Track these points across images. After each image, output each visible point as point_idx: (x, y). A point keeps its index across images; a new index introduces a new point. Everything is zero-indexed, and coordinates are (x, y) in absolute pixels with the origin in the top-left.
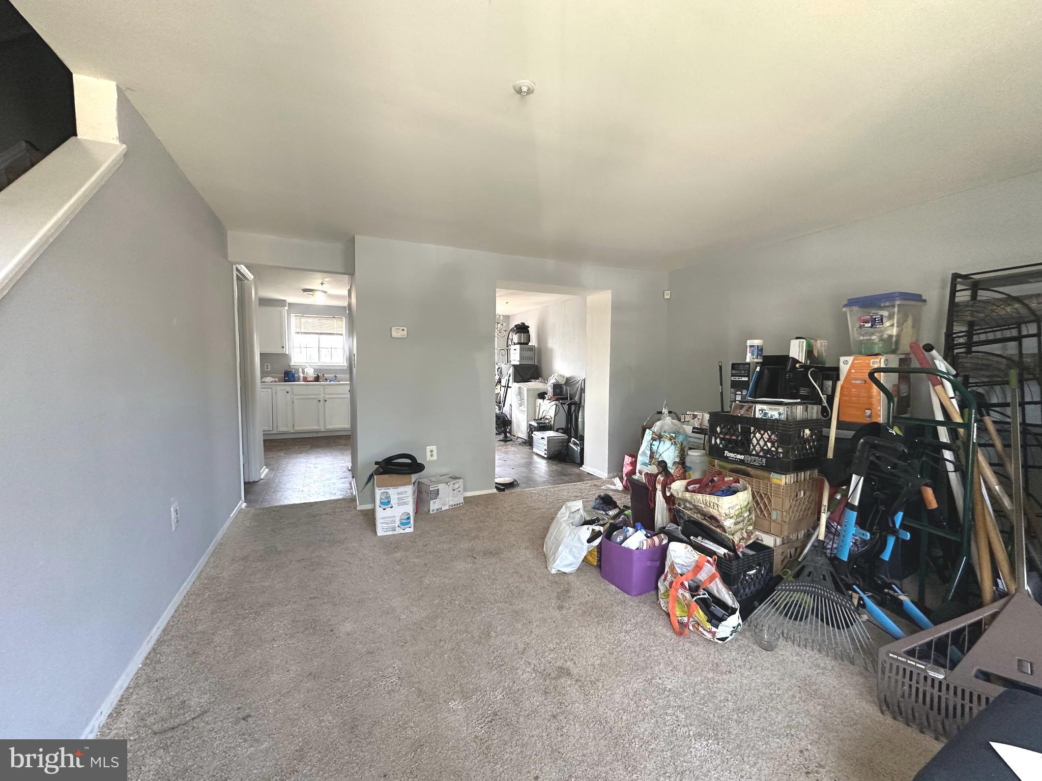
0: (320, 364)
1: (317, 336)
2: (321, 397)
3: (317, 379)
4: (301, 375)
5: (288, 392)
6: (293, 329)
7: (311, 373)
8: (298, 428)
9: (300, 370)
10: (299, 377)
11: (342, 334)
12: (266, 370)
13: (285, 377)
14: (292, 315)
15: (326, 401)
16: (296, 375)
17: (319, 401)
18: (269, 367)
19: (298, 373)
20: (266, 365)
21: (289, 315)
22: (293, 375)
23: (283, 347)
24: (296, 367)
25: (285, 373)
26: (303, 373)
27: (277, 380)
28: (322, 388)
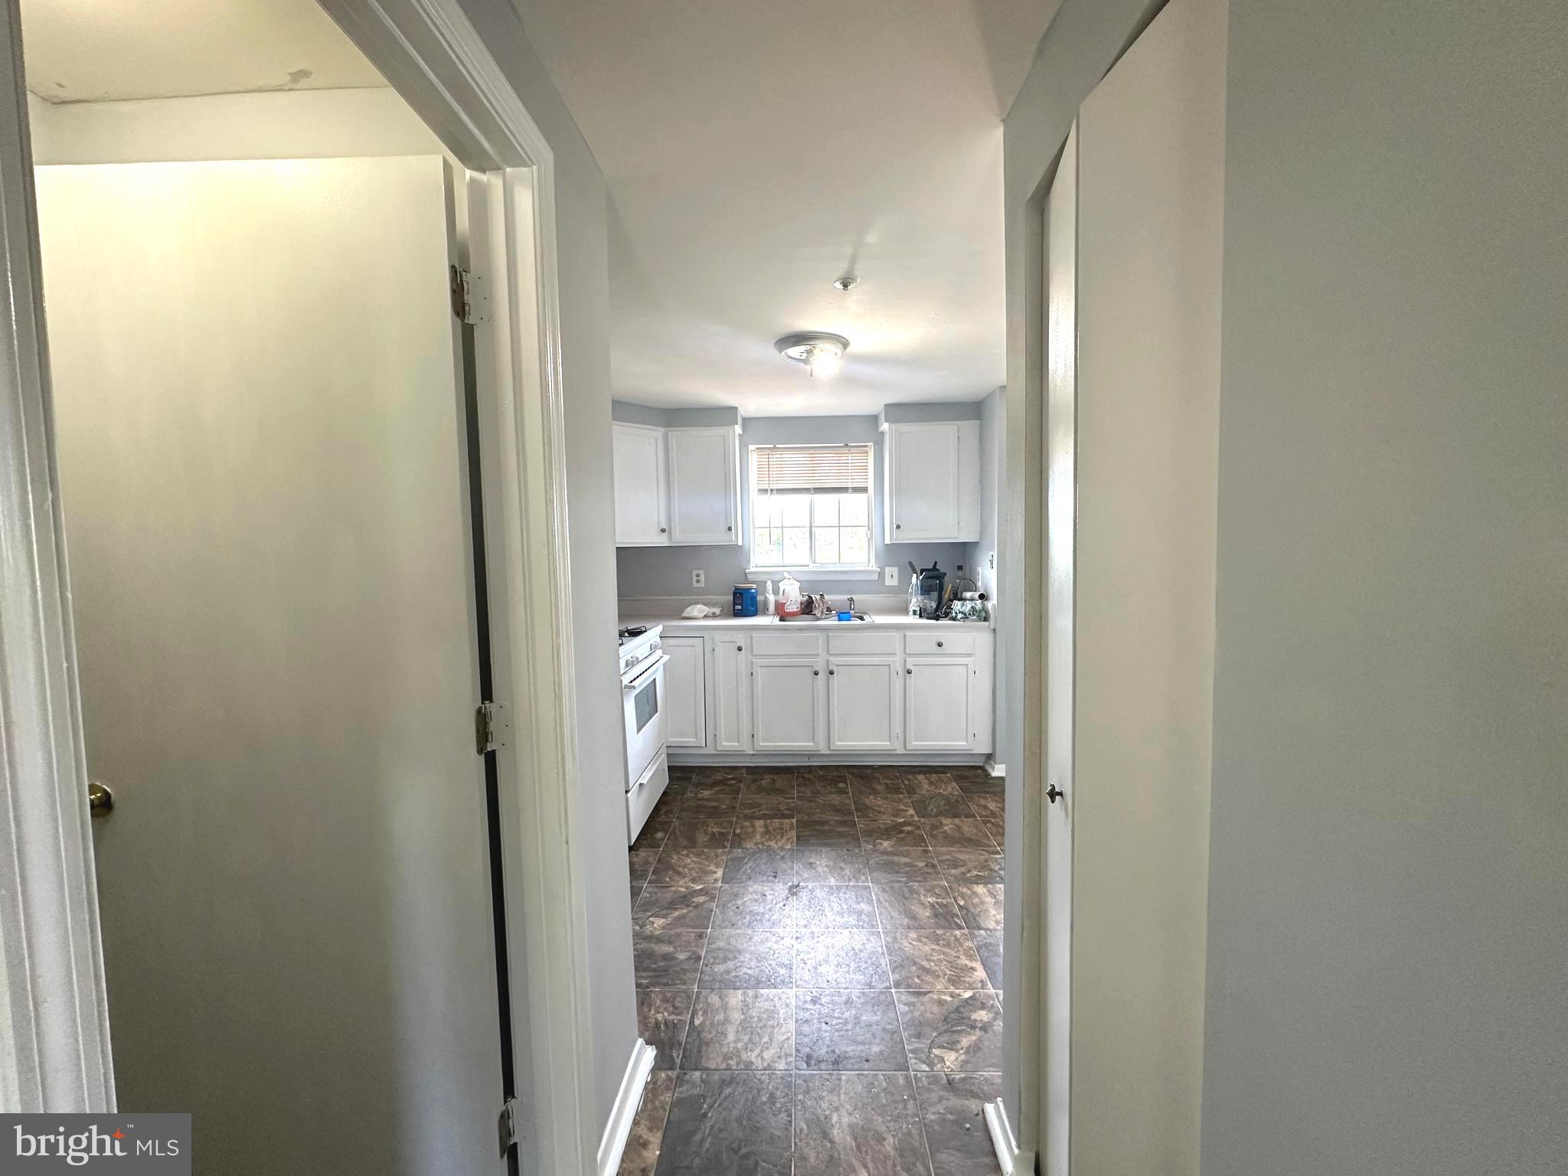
0: (812, 568)
1: (806, 498)
2: (820, 666)
3: (808, 608)
4: (771, 598)
5: (740, 649)
6: (754, 485)
7: (793, 596)
8: (763, 744)
9: (769, 584)
10: (766, 602)
11: (864, 490)
12: (695, 584)
13: (735, 604)
14: (752, 447)
15: (832, 673)
16: (760, 598)
17: (816, 673)
18: (702, 578)
19: (764, 591)
20: (695, 572)
21: (744, 446)
22: (753, 598)
23: (730, 529)
24: (761, 578)
25: (735, 594)
26: (776, 592)
27: (717, 611)
28: (821, 637)
